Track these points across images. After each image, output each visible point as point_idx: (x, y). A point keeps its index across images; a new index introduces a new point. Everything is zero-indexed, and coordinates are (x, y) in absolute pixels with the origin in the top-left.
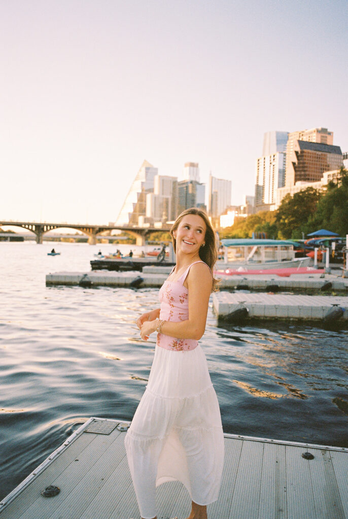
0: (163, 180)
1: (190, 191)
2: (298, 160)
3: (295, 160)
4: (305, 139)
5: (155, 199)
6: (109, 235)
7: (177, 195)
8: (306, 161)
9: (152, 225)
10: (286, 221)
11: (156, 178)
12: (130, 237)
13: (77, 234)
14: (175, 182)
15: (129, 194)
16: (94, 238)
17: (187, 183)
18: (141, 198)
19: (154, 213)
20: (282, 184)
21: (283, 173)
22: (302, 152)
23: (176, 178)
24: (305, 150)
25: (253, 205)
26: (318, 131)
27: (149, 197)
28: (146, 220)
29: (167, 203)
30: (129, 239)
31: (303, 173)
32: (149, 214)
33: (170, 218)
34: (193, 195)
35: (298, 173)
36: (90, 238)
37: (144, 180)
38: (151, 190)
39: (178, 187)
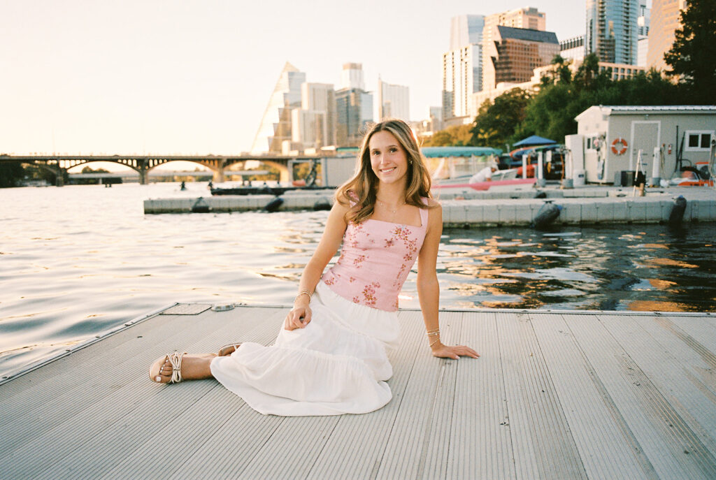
0: (314, 89)
1: (352, 103)
2: (499, 53)
3: (495, 54)
4: (508, 24)
5: (304, 116)
6: (242, 169)
7: (334, 109)
8: (510, 55)
9: (301, 152)
10: (486, 136)
11: (304, 87)
12: (272, 170)
13: (197, 170)
14: (330, 92)
15: (267, 110)
16: (221, 174)
17: (348, 92)
18: (285, 116)
19: (304, 137)
20: (479, 88)
21: (479, 73)
22: (504, 42)
23: (332, 86)
24: (509, 40)
25: (440, 118)
26: (524, 12)
27: (295, 114)
28: (293, 147)
29: (321, 121)
30: (270, 174)
31: (506, 71)
32: (296, 137)
33: (326, 141)
34: (357, 109)
35: (500, 72)
36: (216, 174)
37: (287, 91)
38: (298, 104)
39: (335, 98)
